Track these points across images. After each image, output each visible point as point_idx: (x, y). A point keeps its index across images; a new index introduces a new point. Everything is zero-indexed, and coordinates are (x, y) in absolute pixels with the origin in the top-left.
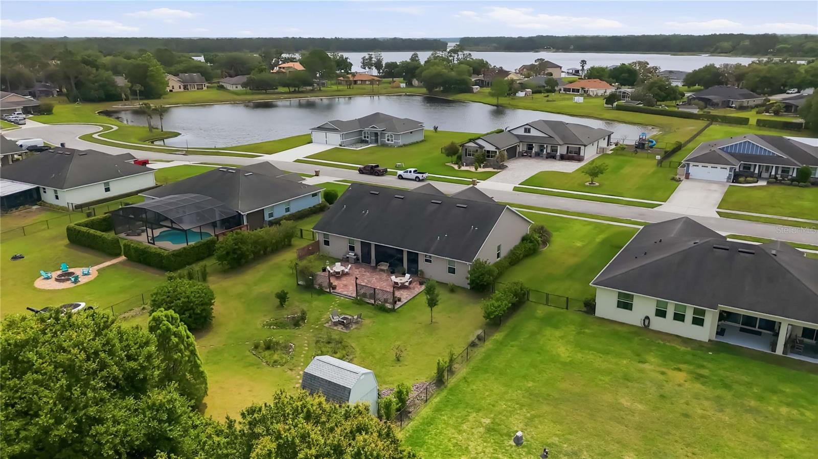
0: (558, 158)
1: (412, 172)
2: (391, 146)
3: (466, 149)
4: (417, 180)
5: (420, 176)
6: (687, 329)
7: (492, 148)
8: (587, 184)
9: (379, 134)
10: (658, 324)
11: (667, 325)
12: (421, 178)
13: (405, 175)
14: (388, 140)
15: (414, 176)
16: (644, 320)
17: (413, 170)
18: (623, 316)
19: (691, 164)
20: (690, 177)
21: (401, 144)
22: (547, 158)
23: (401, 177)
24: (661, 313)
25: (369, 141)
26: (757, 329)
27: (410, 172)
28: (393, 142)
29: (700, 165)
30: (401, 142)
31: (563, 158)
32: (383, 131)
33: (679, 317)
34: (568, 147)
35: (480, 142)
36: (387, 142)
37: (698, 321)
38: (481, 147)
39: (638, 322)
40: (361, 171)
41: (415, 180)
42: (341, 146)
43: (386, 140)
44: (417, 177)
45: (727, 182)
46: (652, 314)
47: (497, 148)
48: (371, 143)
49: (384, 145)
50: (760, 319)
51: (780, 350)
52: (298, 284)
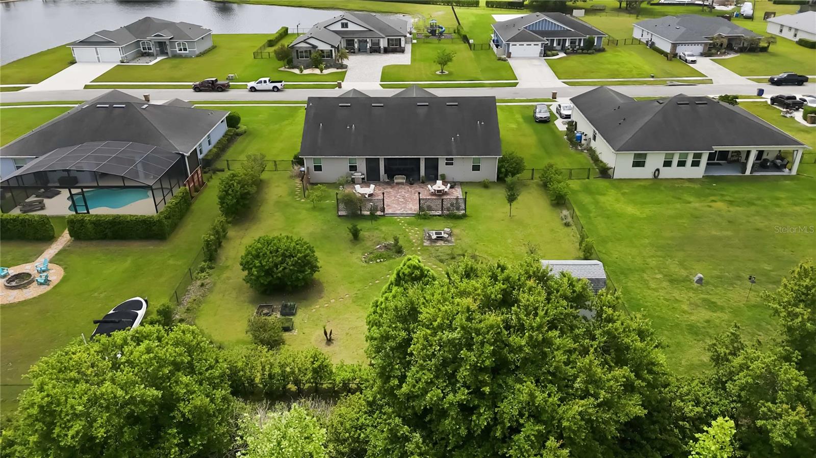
0: (382, 51)
1: (268, 81)
2: (186, 57)
3: (297, 51)
4: (276, 90)
5: (278, 85)
6: (689, 172)
7: (328, 48)
8: (438, 73)
9: (167, 43)
10: (666, 173)
11: (673, 172)
12: (280, 87)
13: (259, 87)
14: (181, 50)
15: (270, 86)
16: (655, 173)
17: (267, 79)
18: (639, 173)
19: (511, 43)
20: (511, 56)
21: (197, 52)
22: (371, 53)
23: (253, 89)
24: (667, 164)
25: (155, 54)
26: (716, 161)
27: (265, 82)
28: (187, 52)
29: (518, 43)
30: (197, 50)
31: (386, 51)
32: (171, 39)
33: (682, 164)
34: (388, 39)
35: (312, 41)
36: (178, 52)
37: (696, 164)
38: (314, 47)
39: (650, 176)
40: (197, 89)
41: (273, 90)
42: (122, 62)
43: (177, 49)
44: (274, 87)
45: (540, 56)
46: (660, 165)
47: (332, 46)
48: (157, 55)
49: (175, 56)
50: (719, 151)
51: (748, 172)
52: (340, 216)
